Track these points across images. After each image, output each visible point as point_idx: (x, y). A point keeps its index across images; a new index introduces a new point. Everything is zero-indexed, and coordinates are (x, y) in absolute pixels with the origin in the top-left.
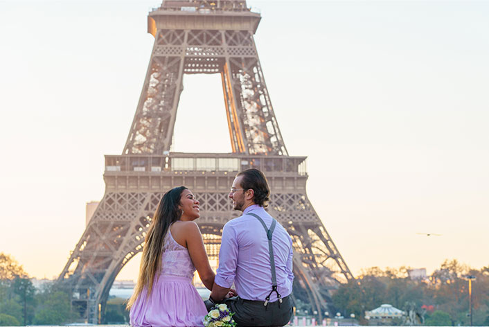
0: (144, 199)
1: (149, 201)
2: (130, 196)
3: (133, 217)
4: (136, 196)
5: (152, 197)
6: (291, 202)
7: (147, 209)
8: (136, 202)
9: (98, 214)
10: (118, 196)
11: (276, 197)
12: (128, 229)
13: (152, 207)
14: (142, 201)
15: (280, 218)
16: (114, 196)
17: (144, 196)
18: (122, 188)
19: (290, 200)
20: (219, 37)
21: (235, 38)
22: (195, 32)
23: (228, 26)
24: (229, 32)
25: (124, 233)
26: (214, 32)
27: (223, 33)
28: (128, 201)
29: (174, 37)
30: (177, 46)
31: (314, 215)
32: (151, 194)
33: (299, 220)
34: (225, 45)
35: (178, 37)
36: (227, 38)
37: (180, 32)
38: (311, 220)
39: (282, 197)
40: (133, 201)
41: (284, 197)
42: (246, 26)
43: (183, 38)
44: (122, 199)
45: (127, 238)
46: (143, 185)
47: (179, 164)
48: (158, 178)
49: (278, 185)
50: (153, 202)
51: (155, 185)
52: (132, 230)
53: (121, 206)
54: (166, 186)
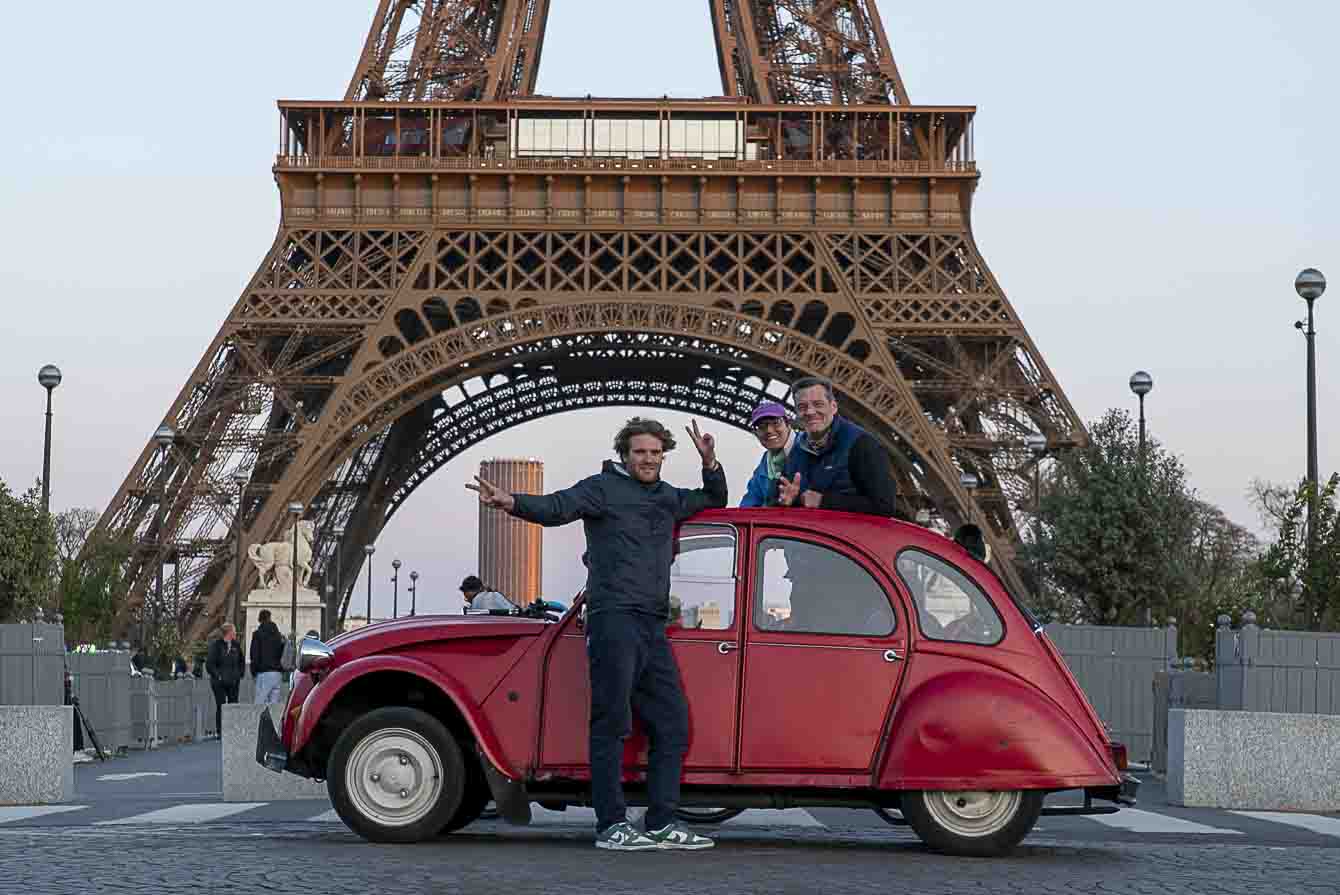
0: (415, 250)
1: (429, 256)
2: (365, 242)
3: (373, 310)
4: (388, 242)
5: (442, 244)
6: (918, 263)
7: (422, 283)
8: (387, 259)
9: (255, 300)
10: (326, 242)
11: (864, 246)
12: (352, 352)
13: (440, 277)
14: (407, 259)
15: (877, 314)
16: (312, 240)
17: (415, 243)
18: (337, 207)
19: (913, 255)
25: (338, 365)
28: (357, 257)
31: (995, 306)
32: (439, 236)
33: (945, 324)
38: (984, 325)
39: (886, 247)
40: (377, 258)
41: (894, 246)
44: (338, 251)
45: (345, 384)
46: (412, 206)
47: (534, 138)
48: (463, 181)
49: (869, 202)
50: (445, 261)
51: (451, 206)
52: (369, 352)
53: (333, 275)
54: (489, 209)
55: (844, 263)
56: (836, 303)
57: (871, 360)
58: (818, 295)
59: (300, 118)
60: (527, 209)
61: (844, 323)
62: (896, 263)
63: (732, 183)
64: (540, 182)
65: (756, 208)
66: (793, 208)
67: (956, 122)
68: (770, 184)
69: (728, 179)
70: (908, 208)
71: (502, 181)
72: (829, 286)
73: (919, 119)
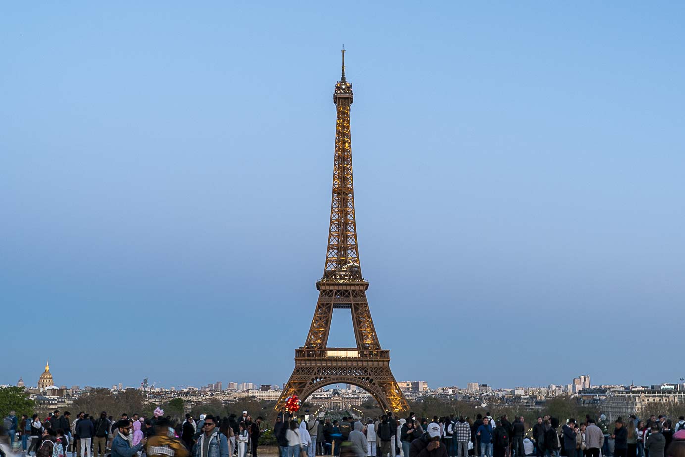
1: (316, 371)
2: (307, 369)
3: (308, 378)
4: (310, 369)
6: (382, 372)
7: (315, 375)
8: (310, 371)
9: (292, 378)
12: (306, 384)
13: (317, 374)
14: (313, 371)
16: (300, 368)
18: (303, 364)
20: (349, 294)
21: (356, 294)
22: (338, 291)
23: (353, 288)
24: (354, 291)
25: (304, 386)
26: (347, 291)
27: (351, 291)
28: (306, 371)
29: (329, 294)
30: (330, 298)
31: (392, 378)
32: (317, 368)
33: (385, 380)
34: (352, 297)
35: (330, 294)
36: (353, 294)
37: (331, 291)
42: (361, 288)
43: (332, 294)
44: (303, 370)
45: (305, 389)
46: (313, 363)
47: (330, 353)
48: (320, 360)
49: (375, 364)
50: (318, 371)
51: (319, 363)
52: (308, 385)
53: (303, 373)
54: (324, 364)
55: (372, 372)
56: (371, 378)
57: (376, 385)
58: (368, 376)
59: (297, 351)
60: (329, 364)
61: (372, 380)
62: (378, 372)
63: (357, 360)
64: (331, 360)
65: (360, 364)
66: (365, 364)
67: (387, 352)
68: (362, 360)
69: (355, 359)
70: (381, 364)
71: (326, 360)
72: (370, 375)
73: (382, 352)
